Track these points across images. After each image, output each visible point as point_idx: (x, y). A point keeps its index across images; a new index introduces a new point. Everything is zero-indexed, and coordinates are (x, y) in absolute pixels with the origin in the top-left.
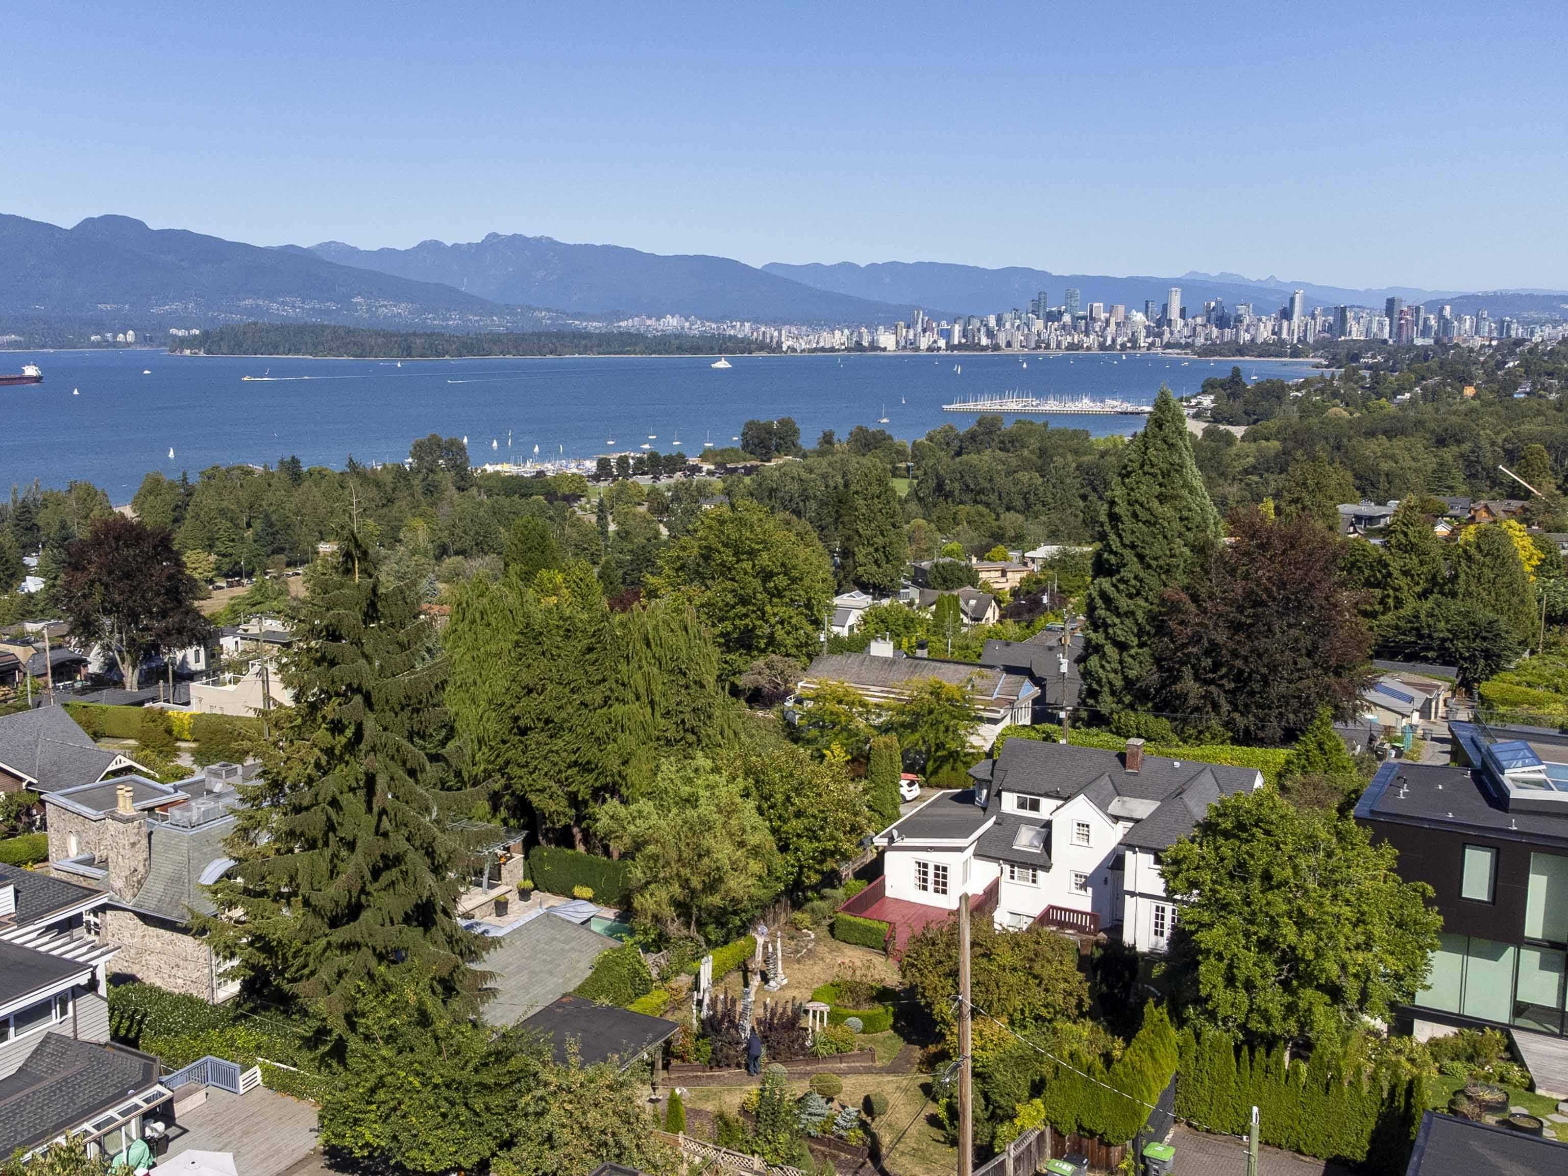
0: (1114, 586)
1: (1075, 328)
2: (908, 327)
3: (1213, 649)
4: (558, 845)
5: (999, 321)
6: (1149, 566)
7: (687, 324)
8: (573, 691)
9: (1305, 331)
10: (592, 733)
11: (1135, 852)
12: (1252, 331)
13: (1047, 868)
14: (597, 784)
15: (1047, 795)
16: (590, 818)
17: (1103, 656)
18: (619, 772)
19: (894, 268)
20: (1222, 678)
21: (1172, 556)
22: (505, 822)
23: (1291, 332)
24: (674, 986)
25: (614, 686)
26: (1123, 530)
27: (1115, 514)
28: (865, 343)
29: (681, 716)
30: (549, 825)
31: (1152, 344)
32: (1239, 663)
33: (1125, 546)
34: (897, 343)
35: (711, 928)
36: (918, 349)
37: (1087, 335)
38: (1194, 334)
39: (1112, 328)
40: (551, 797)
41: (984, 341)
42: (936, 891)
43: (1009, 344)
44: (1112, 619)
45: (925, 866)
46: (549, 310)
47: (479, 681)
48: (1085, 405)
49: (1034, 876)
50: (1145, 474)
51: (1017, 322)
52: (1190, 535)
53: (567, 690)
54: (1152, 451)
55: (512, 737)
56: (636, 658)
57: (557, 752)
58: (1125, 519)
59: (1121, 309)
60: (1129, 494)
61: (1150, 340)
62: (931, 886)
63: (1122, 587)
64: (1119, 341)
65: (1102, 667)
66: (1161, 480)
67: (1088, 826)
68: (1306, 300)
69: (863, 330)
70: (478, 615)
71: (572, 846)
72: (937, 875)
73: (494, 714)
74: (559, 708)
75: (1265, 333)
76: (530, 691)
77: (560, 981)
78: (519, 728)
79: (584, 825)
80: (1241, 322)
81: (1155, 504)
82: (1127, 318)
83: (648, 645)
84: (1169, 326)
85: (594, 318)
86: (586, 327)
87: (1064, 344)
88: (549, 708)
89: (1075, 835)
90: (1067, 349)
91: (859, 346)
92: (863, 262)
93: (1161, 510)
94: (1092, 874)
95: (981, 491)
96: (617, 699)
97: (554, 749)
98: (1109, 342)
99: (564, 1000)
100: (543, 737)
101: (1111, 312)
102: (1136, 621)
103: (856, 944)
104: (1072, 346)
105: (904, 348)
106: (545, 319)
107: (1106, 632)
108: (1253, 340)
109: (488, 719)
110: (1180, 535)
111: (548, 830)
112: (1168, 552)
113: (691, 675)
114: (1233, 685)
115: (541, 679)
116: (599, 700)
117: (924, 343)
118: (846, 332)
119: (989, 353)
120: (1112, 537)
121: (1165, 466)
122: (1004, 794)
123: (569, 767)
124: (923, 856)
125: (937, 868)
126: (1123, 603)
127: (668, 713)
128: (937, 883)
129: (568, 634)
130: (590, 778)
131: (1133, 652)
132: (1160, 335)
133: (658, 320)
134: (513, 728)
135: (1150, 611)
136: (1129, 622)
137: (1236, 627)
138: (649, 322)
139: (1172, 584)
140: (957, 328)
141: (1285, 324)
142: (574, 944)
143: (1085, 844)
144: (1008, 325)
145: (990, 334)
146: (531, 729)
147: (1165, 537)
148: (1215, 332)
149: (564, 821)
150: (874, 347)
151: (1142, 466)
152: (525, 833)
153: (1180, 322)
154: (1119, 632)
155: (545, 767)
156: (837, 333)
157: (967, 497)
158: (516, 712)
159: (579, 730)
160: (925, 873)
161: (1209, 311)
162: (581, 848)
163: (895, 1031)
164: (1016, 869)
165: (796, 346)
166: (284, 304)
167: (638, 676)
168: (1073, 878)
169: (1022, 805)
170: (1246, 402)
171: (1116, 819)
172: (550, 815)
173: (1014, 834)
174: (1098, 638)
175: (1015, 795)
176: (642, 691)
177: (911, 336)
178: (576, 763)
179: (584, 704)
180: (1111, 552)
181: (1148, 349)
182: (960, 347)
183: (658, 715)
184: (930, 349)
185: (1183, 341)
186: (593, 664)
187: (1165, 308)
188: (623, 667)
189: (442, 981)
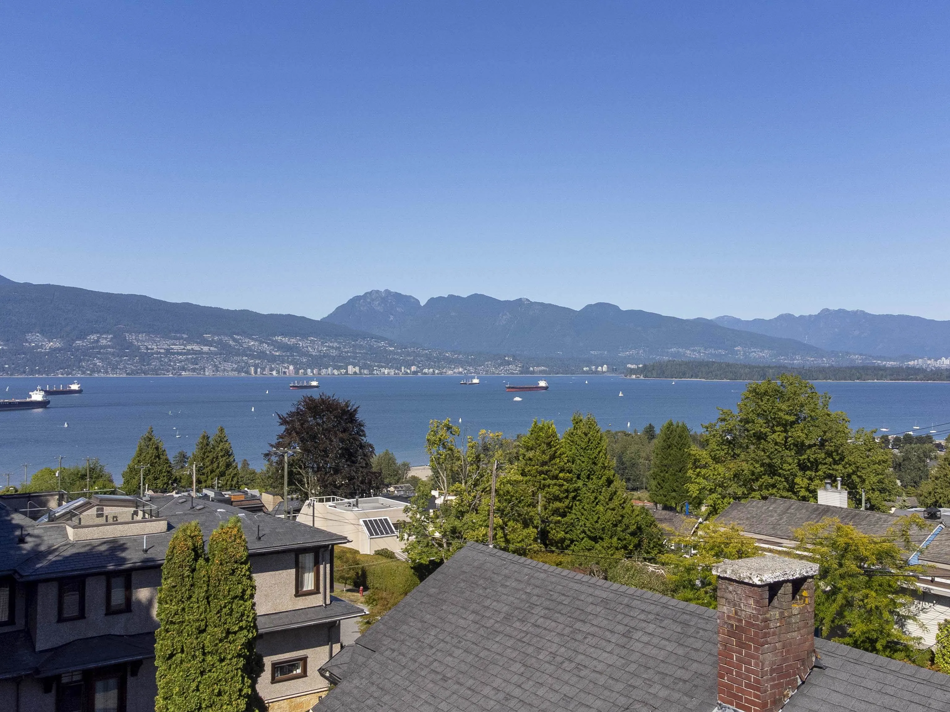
46: (861, 355)
85: (890, 359)
86: (885, 365)
106: (858, 360)
166: (694, 351)
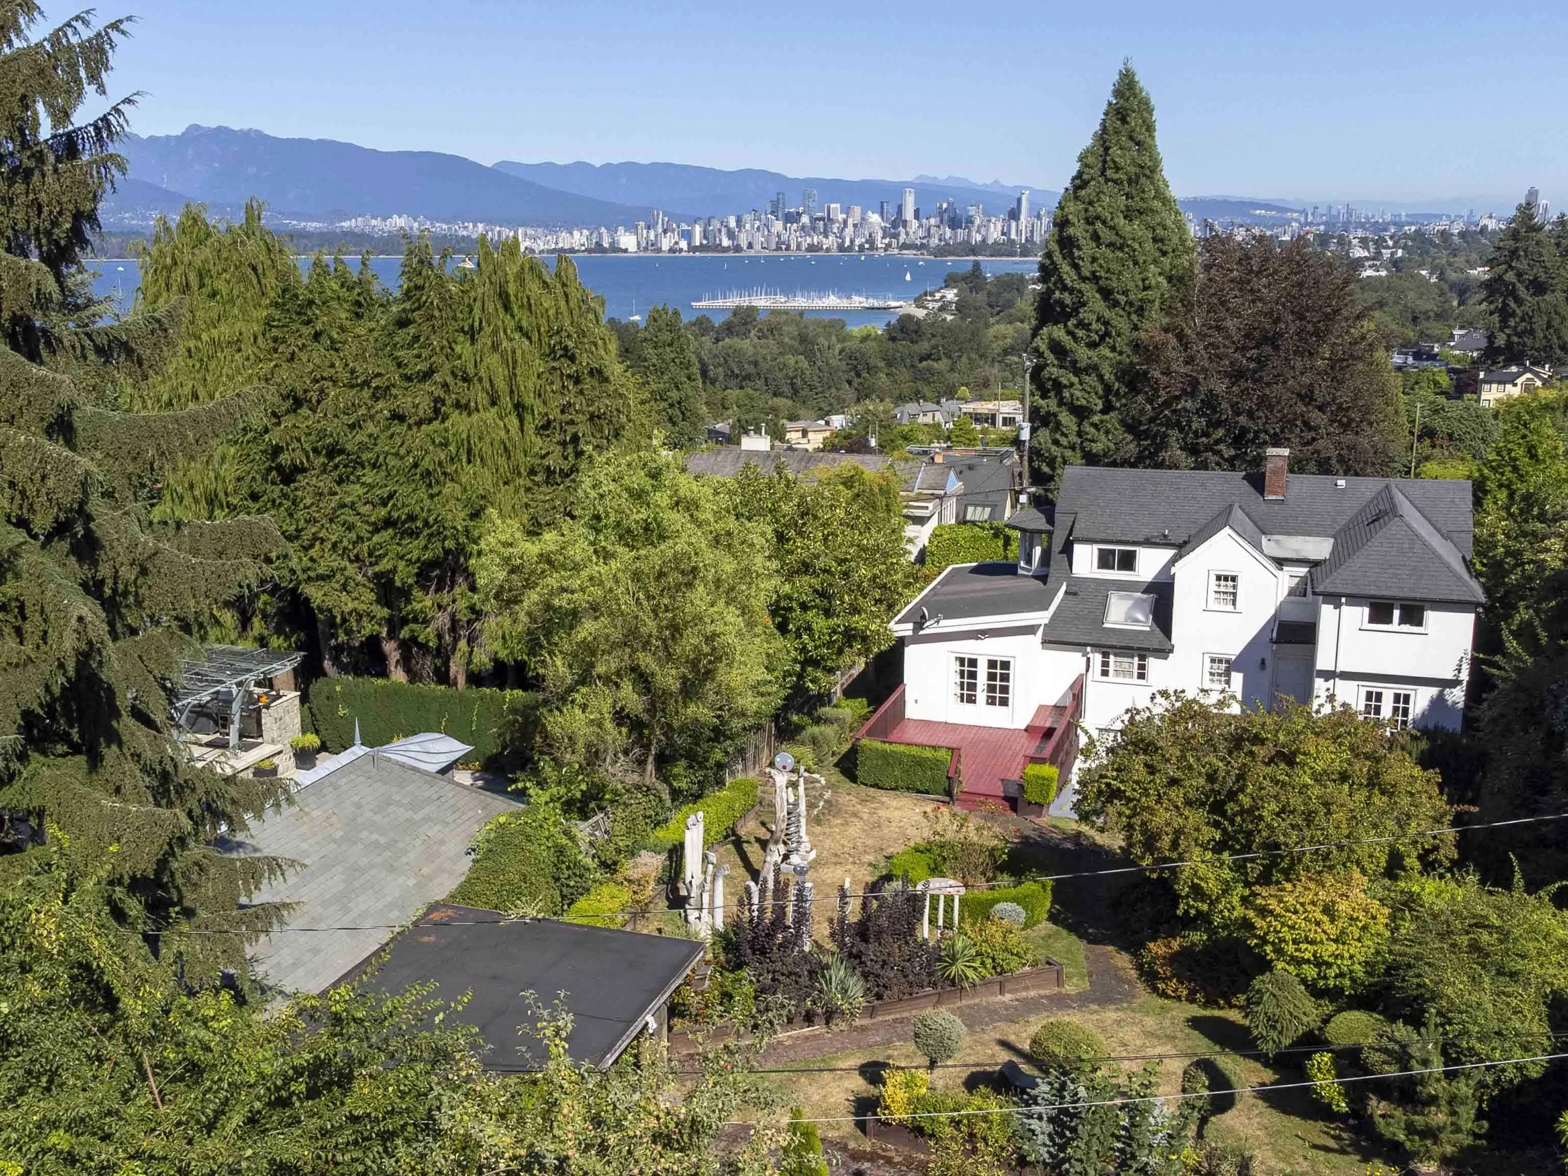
0: (1069, 333)
1: (814, 229)
2: (649, 228)
3: (1210, 403)
4: (358, 673)
5: (739, 221)
6: (1116, 304)
7: (416, 225)
8: (375, 397)
9: (1032, 231)
10: (416, 465)
11: (1338, 606)
12: (983, 230)
13: (1164, 652)
14: (428, 555)
15: (1149, 543)
16: (415, 620)
17: (1058, 425)
18: (467, 530)
19: (630, 168)
20: (1218, 442)
21: (1145, 289)
22: (262, 641)
23: (1019, 233)
24: (635, 874)
25: (449, 379)
26: (1080, 258)
27: (1070, 238)
28: (606, 245)
29: (571, 429)
30: (342, 638)
31: (889, 245)
32: (1243, 420)
33: (1083, 279)
34: (639, 244)
35: (680, 768)
36: (659, 250)
37: (826, 237)
38: (929, 235)
39: (849, 230)
40: (344, 587)
41: (726, 242)
42: (991, 701)
43: (750, 246)
44: (1067, 377)
45: (973, 663)
47: (202, 393)
48: (832, 301)
49: (1142, 667)
50: (1107, 180)
51: (757, 223)
52: (1166, 261)
53: (366, 393)
54: (1115, 151)
55: (269, 487)
56: (488, 330)
57: (352, 506)
58: (1082, 242)
59: (857, 210)
60: (1086, 210)
61: (887, 241)
62: (981, 695)
63: (1080, 333)
64: (857, 242)
65: (1056, 442)
66: (1127, 189)
67: (1234, 579)
68: (1031, 204)
69: (603, 229)
70: (193, 278)
71: (384, 673)
72: (992, 677)
73: (232, 450)
74: (352, 427)
75: (995, 234)
76: (298, 403)
77: (411, 882)
78: (279, 468)
79: (404, 633)
80: (972, 223)
81: (1121, 221)
82: (863, 219)
83: (507, 308)
84: (905, 227)
85: (313, 219)
86: (307, 228)
87: (804, 246)
88: (335, 427)
89: (1212, 595)
90: (808, 250)
91: (599, 247)
92: (597, 162)
93: (1128, 228)
94: (1240, 656)
95: (748, 377)
96: (457, 405)
97: (348, 500)
98: (847, 243)
99: (435, 916)
100: (326, 482)
101: (847, 213)
102: (1101, 377)
103: (895, 789)
104: (811, 248)
105: (646, 249)
107: (1059, 393)
108: (984, 240)
109: (223, 459)
110: (1155, 262)
111: (339, 649)
112: (1140, 283)
113: (584, 359)
114: (1232, 452)
115: (316, 381)
116: (425, 406)
117: (666, 243)
118: (586, 232)
119: (731, 254)
120: (1065, 268)
121: (1133, 170)
122: (1078, 548)
123: (377, 530)
124: (968, 648)
125: (992, 664)
126: (1083, 354)
127: (547, 426)
128: (991, 689)
129: (358, 310)
130: (415, 548)
131: (1096, 419)
132: (896, 236)
133: (384, 220)
134: (270, 469)
135: (1120, 363)
136: (1091, 380)
137: (1237, 375)
138: (374, 222)
139: (1146, 325)
140: (698, 230)
141: (1014, 224)
142: (427, 810)
143: (1230, 608)
144: (748, 226)
145: (731, 235)
146: (304, 470)
147: (1136, 263)
148: (948, 232)
149: (368, 628)
150: (614, 248)
151: (1103, 173)
152: (298, 656)
153: (915, 223)
154: (1078, 393)
155: (334, 533)
156: (576, 233)
157: (733, 382)
158: (274, 437)
159: (392, 462)
160: (973, 675)
161: (941, 213)
162: (399, 676)
163: (1055, 923)
164: (1112, 658)
165: (534, 246)
167: (493, 360)
168: (1208, 663)
169: (1105, 561)
170: (989, 294)
171: (1280, 562)
172: (344, 620)
173: (1103, 606)
174: (1050, 404)
175: (1096, 547)
176: (502, 386)
177: (652, 237)
178: (389, 523)
179: (398, 417)
180: (1065, 288)
181: (886, 250)
182: (701, 248)
183: (530, 428)
184: (671, 250)
185: (918, 242)
186: (410, 346)
187: (900, 209)
188: (463, 348)
189: (136, 885)
